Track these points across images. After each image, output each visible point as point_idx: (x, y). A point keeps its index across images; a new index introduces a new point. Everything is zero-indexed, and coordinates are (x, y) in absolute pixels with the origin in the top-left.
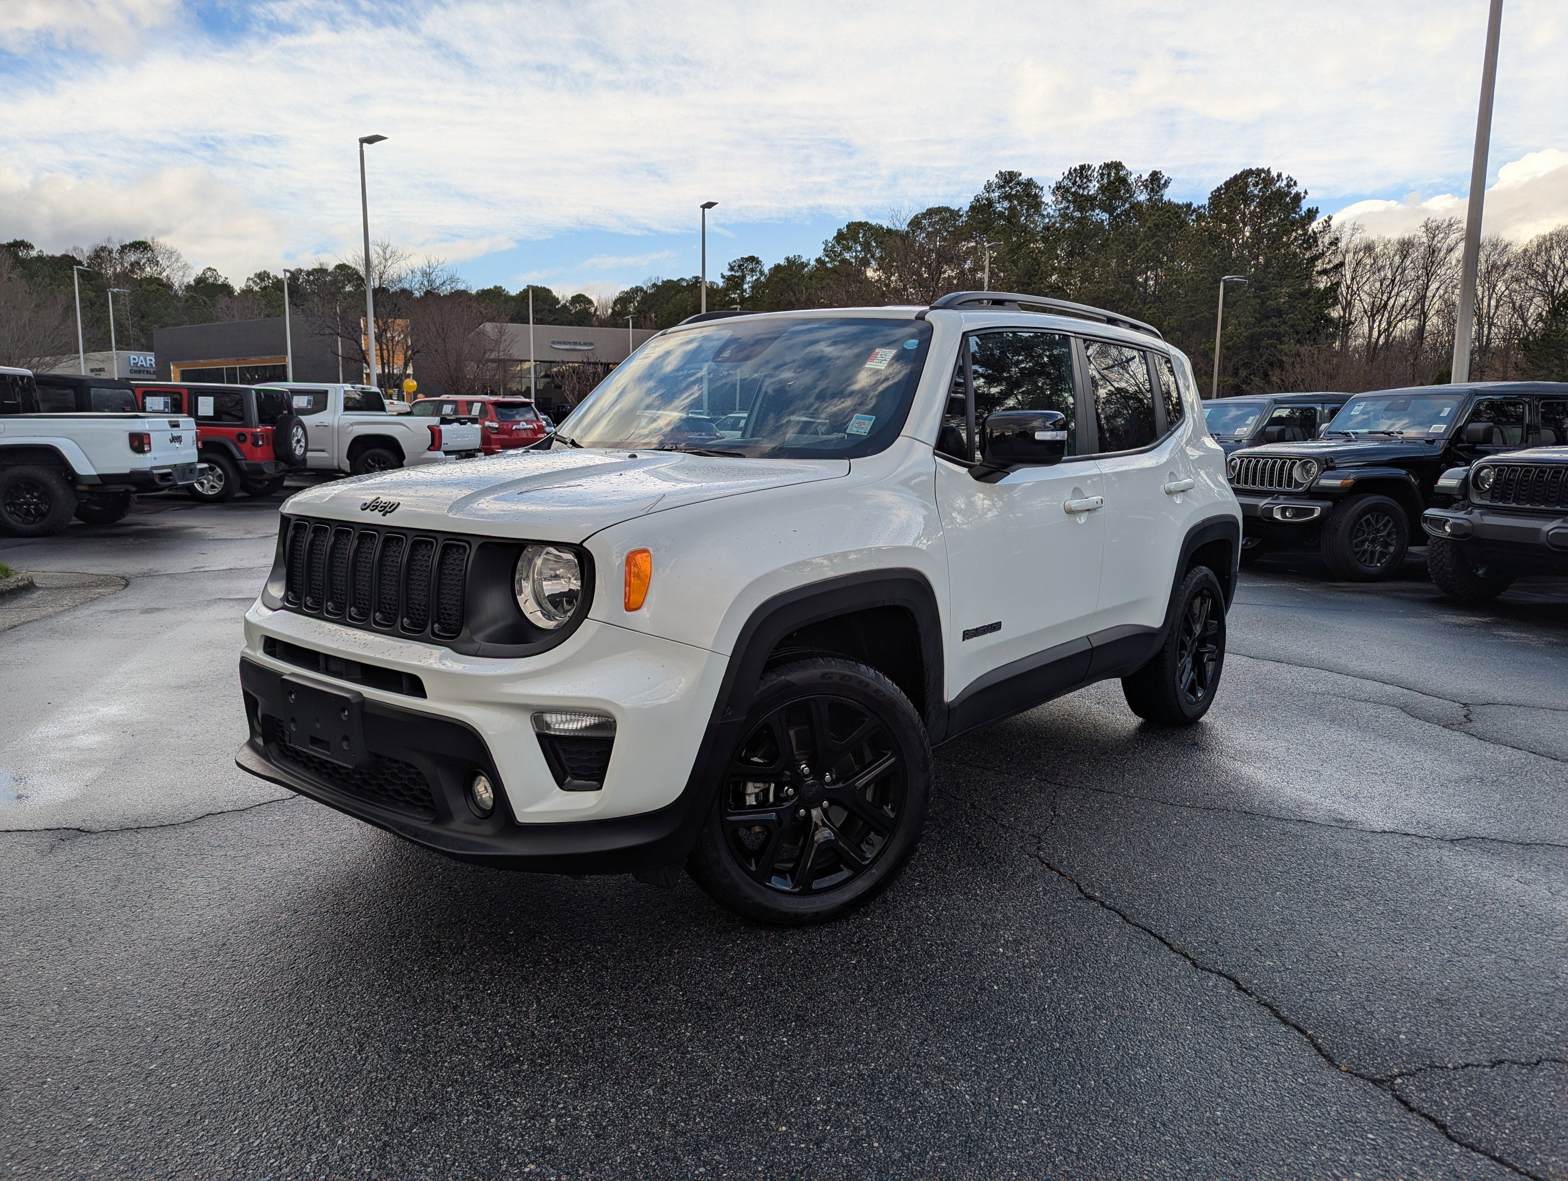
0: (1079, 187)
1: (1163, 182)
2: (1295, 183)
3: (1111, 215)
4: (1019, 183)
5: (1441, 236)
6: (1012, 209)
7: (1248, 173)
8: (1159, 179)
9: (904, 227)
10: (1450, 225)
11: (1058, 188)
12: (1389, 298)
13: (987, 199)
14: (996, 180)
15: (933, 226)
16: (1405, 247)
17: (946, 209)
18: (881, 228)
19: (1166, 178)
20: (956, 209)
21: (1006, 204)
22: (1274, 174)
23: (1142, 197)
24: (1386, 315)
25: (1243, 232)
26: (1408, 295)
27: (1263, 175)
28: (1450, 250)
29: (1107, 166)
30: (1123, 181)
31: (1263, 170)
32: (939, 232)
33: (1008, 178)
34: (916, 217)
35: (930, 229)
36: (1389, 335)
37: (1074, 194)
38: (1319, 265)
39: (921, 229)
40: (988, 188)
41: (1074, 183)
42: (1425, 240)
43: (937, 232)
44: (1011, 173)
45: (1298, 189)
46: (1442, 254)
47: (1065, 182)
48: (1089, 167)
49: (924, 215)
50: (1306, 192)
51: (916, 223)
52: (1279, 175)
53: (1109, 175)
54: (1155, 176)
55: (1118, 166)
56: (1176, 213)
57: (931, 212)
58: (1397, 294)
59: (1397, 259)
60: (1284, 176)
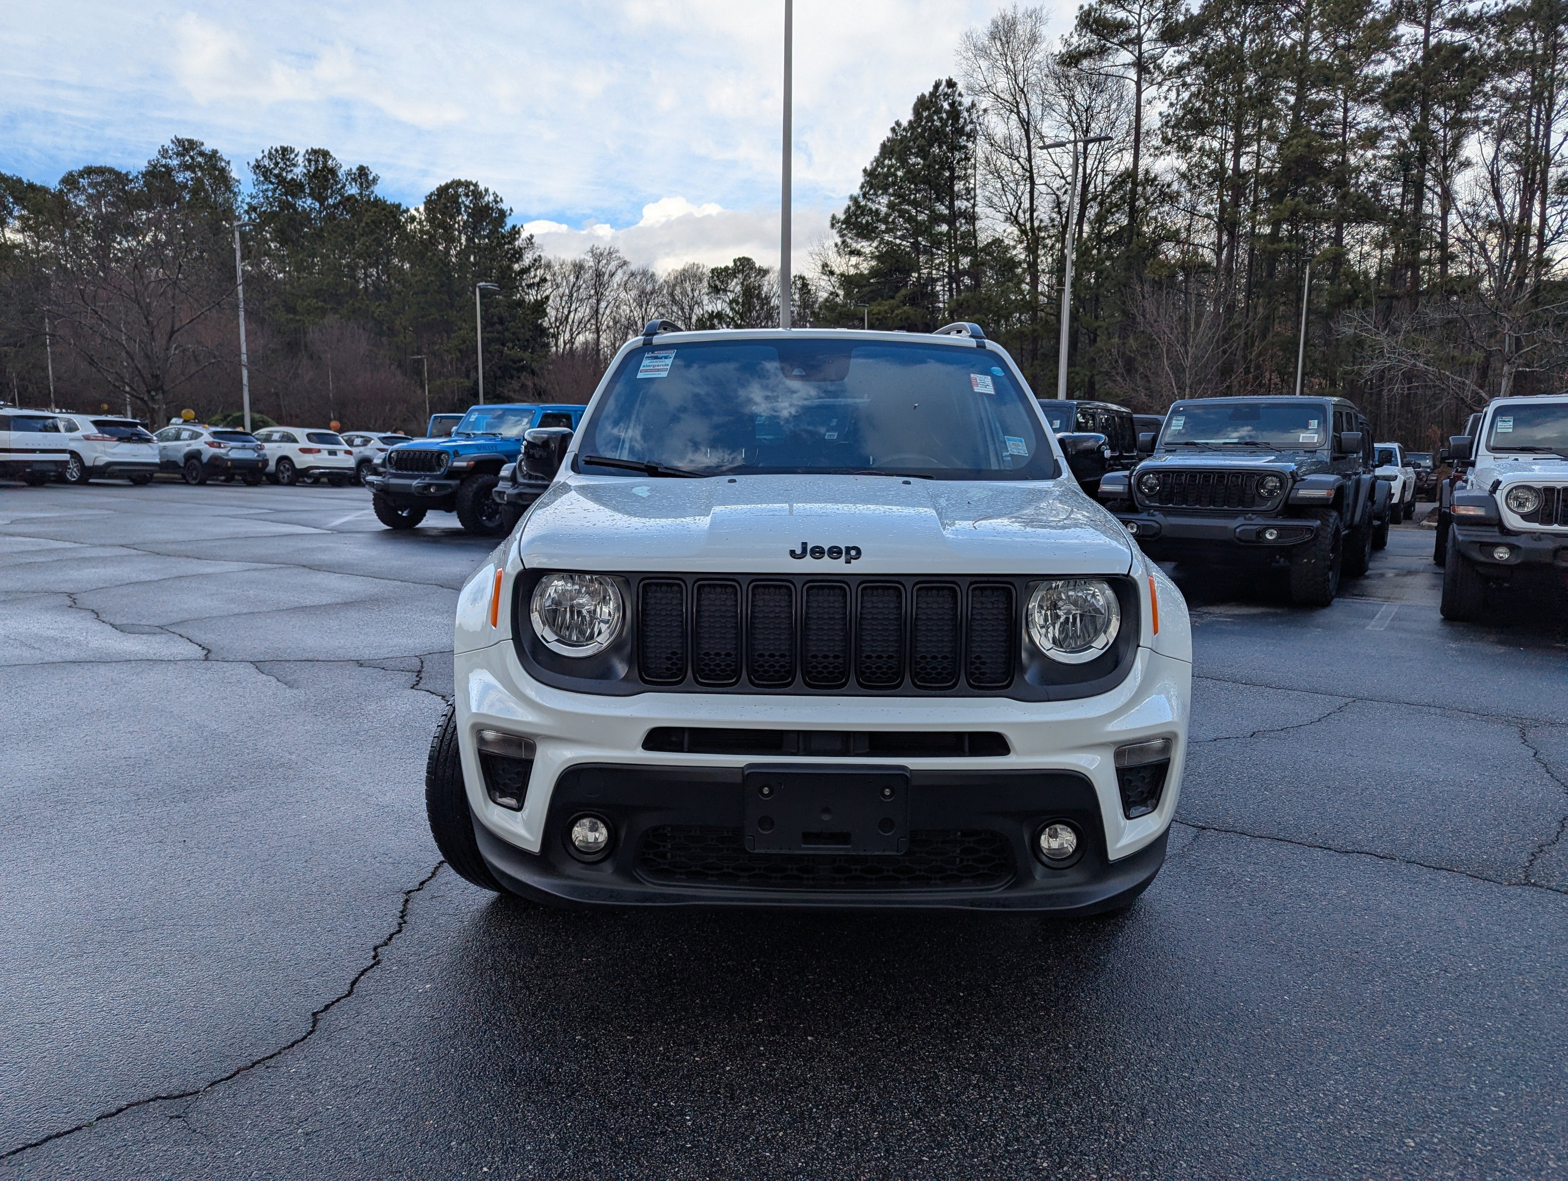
0: (282, 169)
1: (371, 178)
2: (501, 200)
3: (322, 204)
4: (202, 154)
5: (604, 261)
6: (198, 181)
7: (458, 184)
8: (366, 175)
9: (53, 184)
10: (610, 253)
11: (258, 166)
12: (569, 312)
13: (164, 166)
14: (172, 146)
15: (94, 187)
16: (578, 268)
17: (111, 171)
18: (20, 181)
19: (373, 174)
20: (124, 172)
21: (188, 174)
22: (482, 188)
23: (353, 190)
24: (568, 327)
25: (459, 241)
26: (584, 311)
27: (472, 188)
28: (612, 275)
29: (315, 152)
30: (333, 172)
31: (471, 183)
32: (102, 195)
33: (186, 147)
34: (70, 174)
35: (90, 191)
36: (573, 343)
37: (276, 176)
38: (528, 279)
39: (79, 189)
40: (164, 153)
41: (277, 164)
42: (592, 264)
43: (101, 195)
44: (191, 142)
45: (504, 206)
46: (606, 277)
47: (266, 162)
48: (292, 151)
49: (81, 174)
50: (511, 210)
51: (70, 181)
52: (487, 190)
53: (317, 161)
54: (363, 171)
55: (326, 154)
56: (391, 212)
57: (89, 171)
58: (576, 309)
59: (572, 279)
60: (491, 191)
